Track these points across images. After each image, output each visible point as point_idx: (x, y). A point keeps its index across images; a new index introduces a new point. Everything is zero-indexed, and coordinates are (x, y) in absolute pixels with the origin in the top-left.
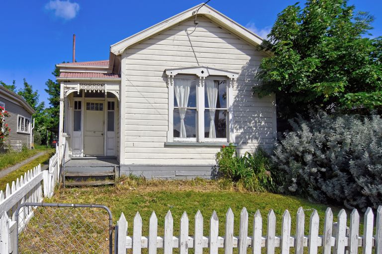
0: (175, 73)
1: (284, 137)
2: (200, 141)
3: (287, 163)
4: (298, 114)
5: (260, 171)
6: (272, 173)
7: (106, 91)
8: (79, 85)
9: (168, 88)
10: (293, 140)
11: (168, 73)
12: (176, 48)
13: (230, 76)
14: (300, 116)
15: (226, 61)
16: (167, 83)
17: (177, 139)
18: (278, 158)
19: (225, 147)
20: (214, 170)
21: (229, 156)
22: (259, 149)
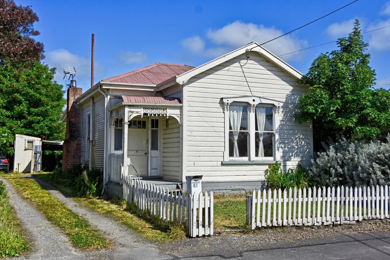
0: (231, 101)
1: (318, 156)
2: (252, 160)
3: (320, 176)
4: (329, 137)
5: (300, 183)
6: (308, 184)
7: (168, 115)
8: (142, 109)
9: (224, 113)
10: (323, 159)
11: (225, 101)
12: (231, 78)
13: (276, 104)
14: (330, 139)
15: (272, 90)
16: (224, 110)
17: (232, 158)
18: (313, 173)
19: (273, 164)
20: (264, 185)
21: (276, 172)
22: (299, 166)
